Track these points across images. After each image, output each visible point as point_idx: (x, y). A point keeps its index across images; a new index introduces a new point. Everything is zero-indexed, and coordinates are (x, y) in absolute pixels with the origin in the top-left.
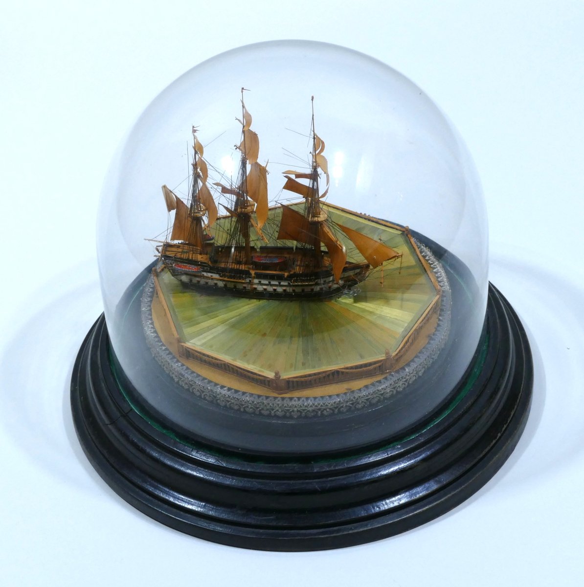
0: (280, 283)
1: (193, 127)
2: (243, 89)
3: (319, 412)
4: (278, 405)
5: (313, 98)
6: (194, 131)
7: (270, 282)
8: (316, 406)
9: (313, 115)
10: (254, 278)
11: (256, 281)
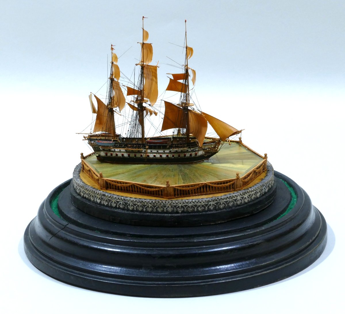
0: (164, 151)
1: (112, 45)
2: (143, 17)
3: (196, 208)
4: (169, 203)
5: (186, 21)
6: (112, 49)
7: (157, 151)
8: (194, 203)
9: (186, 32)
10: (148, 149)
11: (149, 151)
